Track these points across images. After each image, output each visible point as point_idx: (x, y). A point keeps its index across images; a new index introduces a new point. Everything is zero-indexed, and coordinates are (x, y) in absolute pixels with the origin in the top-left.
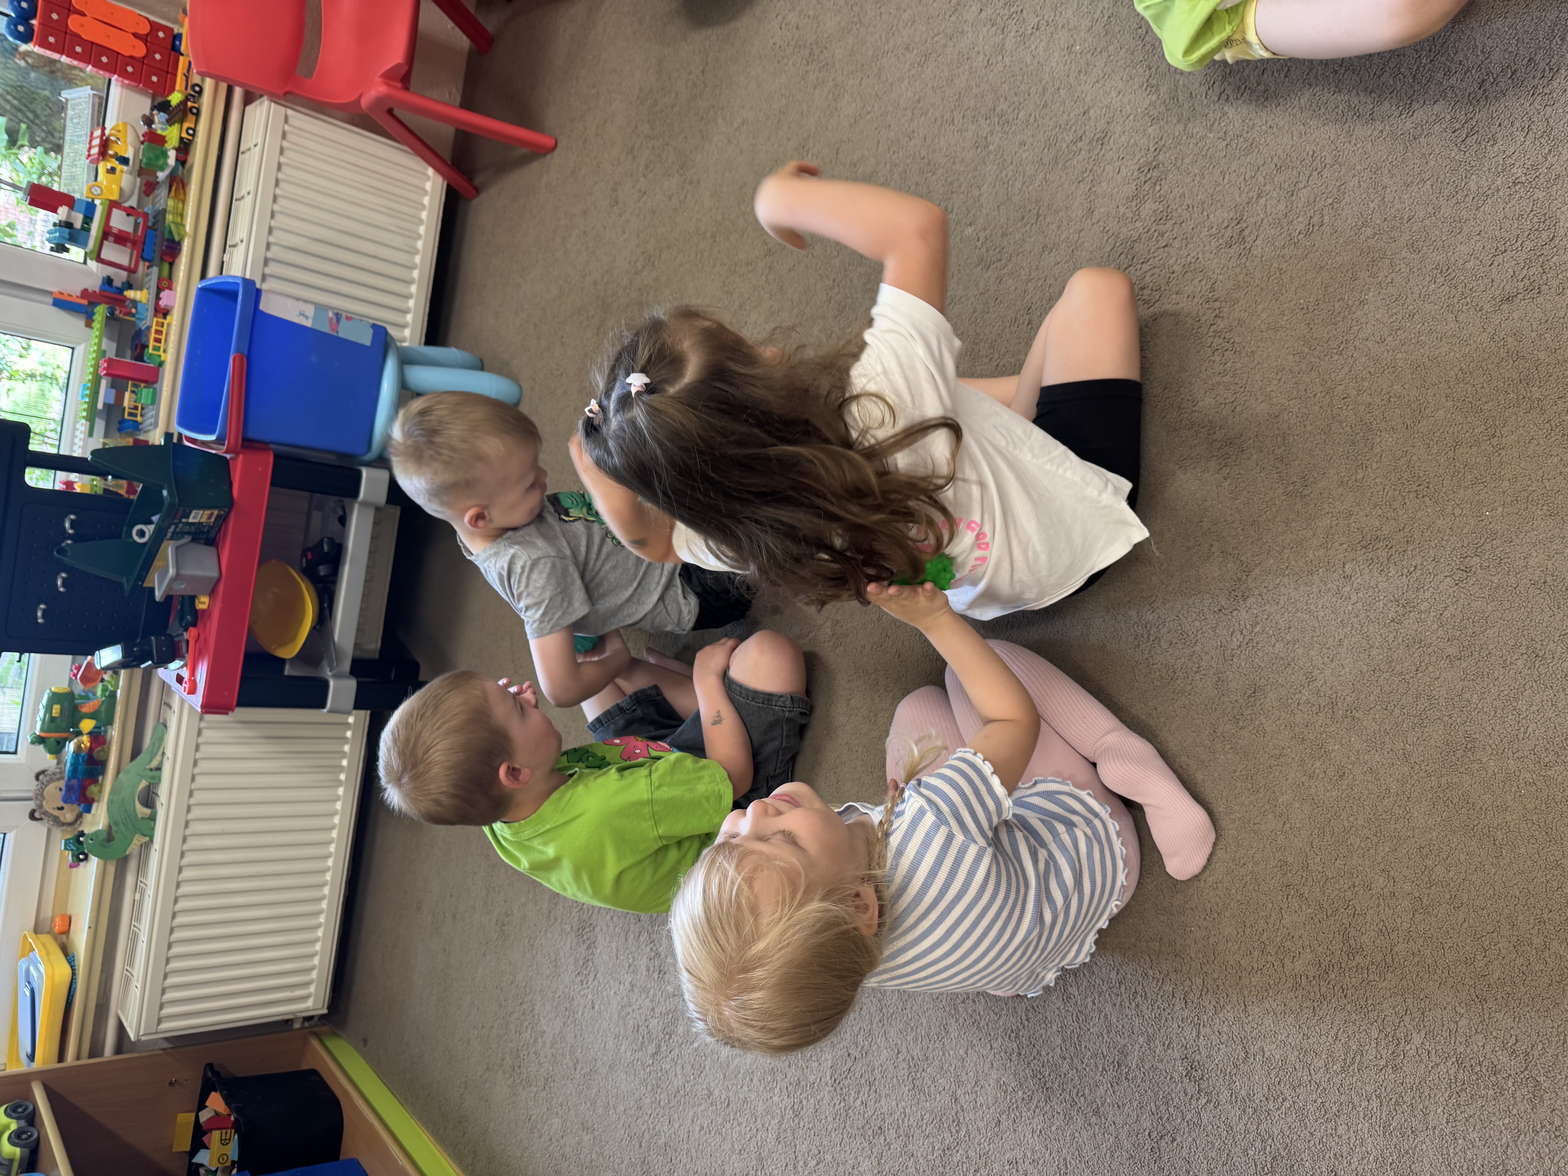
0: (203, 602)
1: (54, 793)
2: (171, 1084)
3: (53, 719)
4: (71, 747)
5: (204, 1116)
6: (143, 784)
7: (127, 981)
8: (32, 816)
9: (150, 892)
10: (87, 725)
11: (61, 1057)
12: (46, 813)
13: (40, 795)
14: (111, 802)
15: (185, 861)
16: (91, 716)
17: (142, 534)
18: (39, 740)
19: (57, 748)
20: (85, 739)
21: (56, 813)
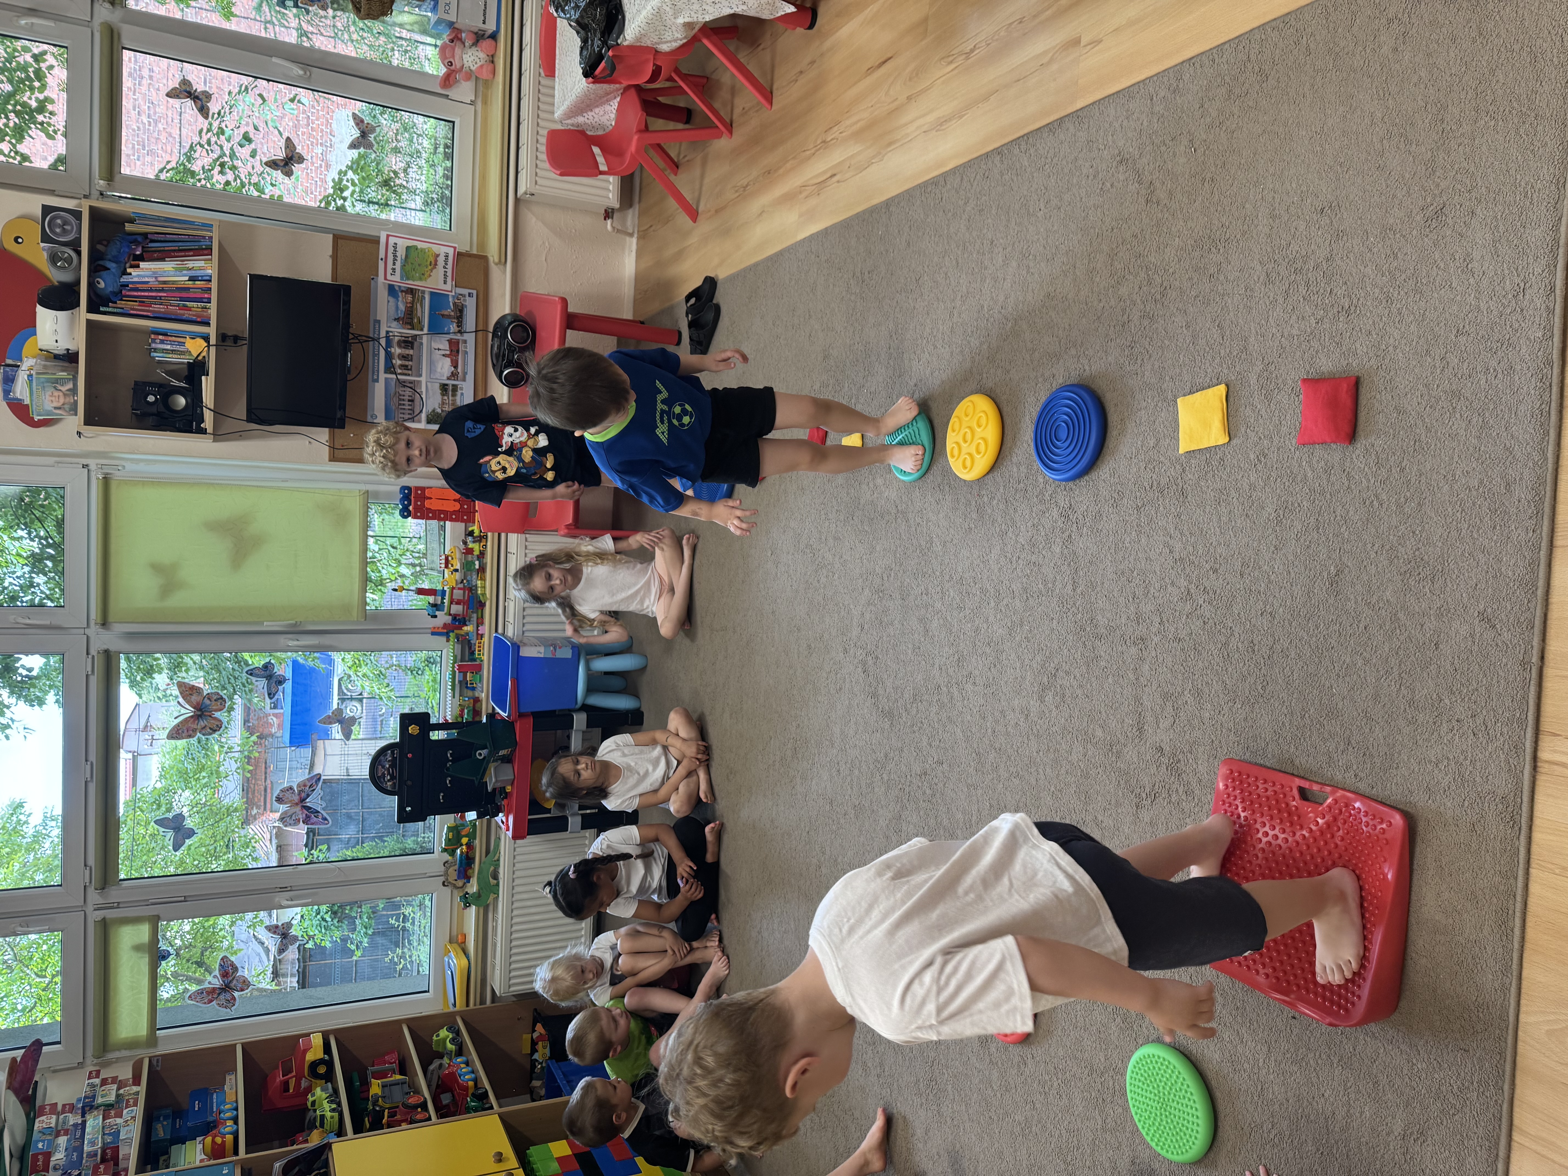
0: (509, 789)
1: (453, 874)
2: (518, 1019)
3: (450, 840)
4: (458, 851)
5: (535, 1035)
6: (492, 868)
7: (494, 967)
8: (444, 885)
9: (500, 922)
10: (465, 840)
11: (468, 1005)
12: (449, 882)
13: (446, 874)
14: (478, 878)
15: (514, 906)
16: (466, 836)
17: (480, 754)
18: (444, 850)
19: (452, 853)
20: (464, 847)
21: (454, 882)
